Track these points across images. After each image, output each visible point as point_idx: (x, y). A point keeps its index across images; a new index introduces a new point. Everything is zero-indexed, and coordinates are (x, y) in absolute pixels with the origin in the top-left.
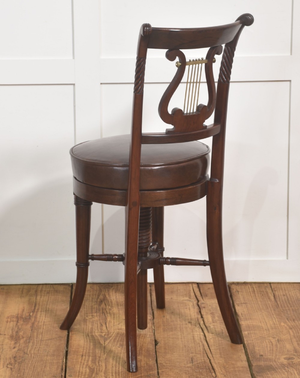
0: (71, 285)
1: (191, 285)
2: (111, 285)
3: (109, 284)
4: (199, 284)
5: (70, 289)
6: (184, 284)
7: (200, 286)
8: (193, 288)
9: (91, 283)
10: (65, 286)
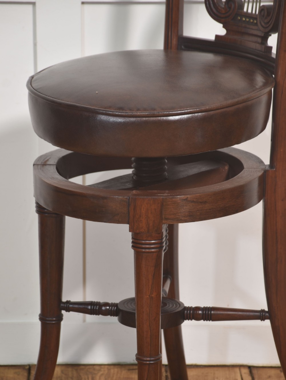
0: (28, 367)
1: (237, 370)
2: (97, 368)
3: (95, 367)
4: (252, 368)
5: (26, 374)
6: (226, 369)
7: (255, 371)
8: (241, 376)
9: (64, 363)
10: (17, 370)
